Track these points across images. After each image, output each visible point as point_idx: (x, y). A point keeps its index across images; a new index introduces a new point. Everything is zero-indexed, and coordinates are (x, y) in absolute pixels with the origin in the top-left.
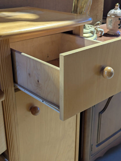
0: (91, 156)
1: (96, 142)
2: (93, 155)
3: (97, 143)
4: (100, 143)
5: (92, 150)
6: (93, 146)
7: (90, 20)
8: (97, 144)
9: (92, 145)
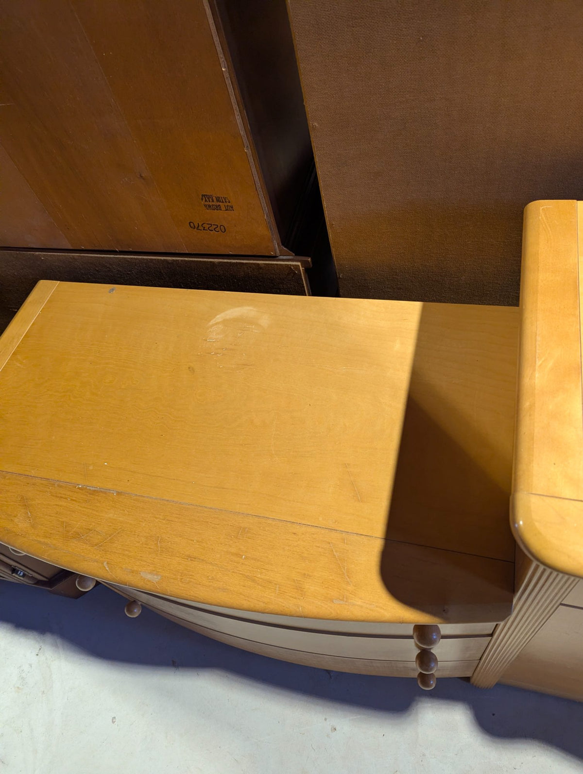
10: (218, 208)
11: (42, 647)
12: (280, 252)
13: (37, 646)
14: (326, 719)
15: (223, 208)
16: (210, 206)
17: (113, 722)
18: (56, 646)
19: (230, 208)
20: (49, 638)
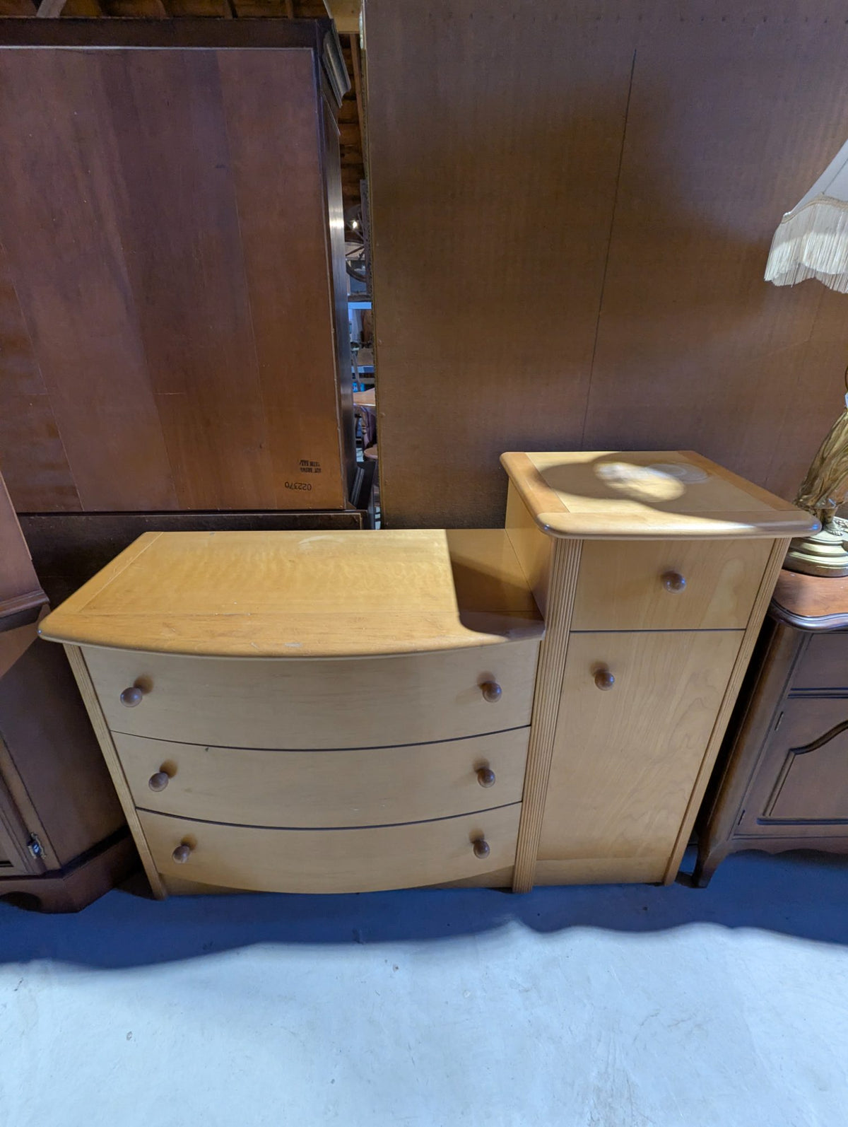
0: (735, 835)
1: (761, 811)
2: (739, 837)
3: (764, 814)
4: (771, 820)
5: (739, 823)
6: (744, 815)
7: (815, 528)
8: (762, 817)
9: (744, 812)
10: (310, 470)
11: (25, 978)
12: (347, 507)
13: (17, 980)
14: (386, 961)
15: (313, 470)
16: (304, 469)
17: (128, 1038)
18: (46, 972)
19: (318, 471)
20: (35, 966)
